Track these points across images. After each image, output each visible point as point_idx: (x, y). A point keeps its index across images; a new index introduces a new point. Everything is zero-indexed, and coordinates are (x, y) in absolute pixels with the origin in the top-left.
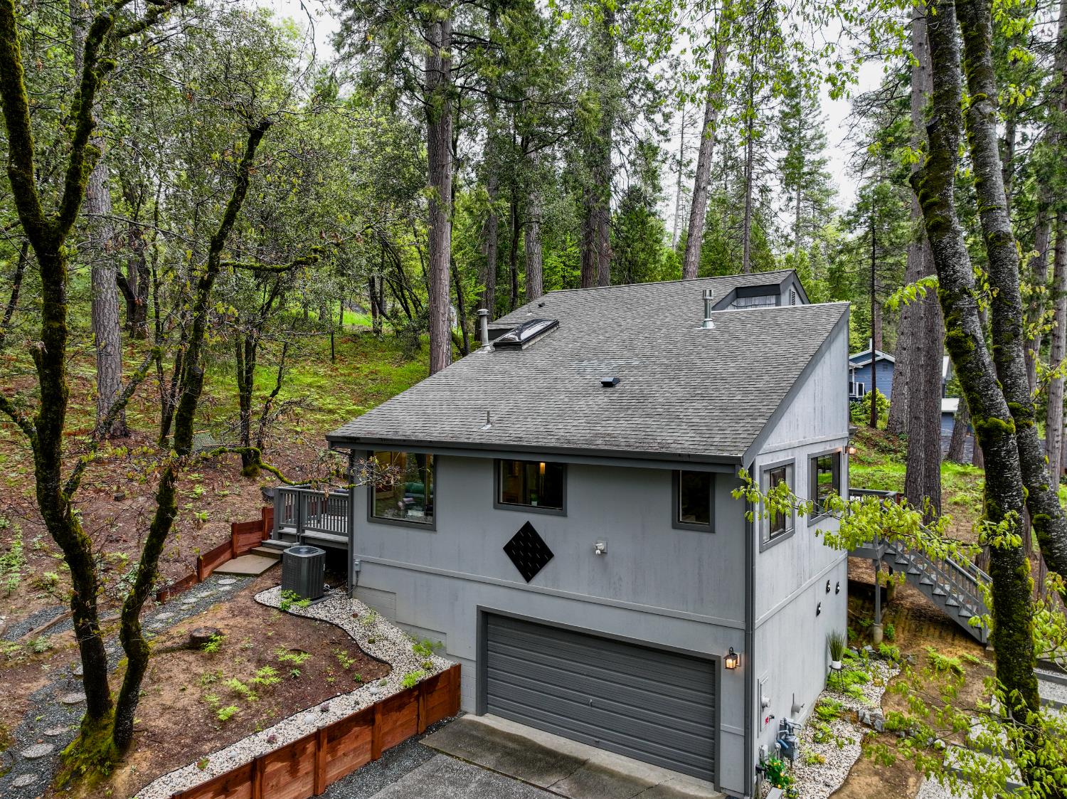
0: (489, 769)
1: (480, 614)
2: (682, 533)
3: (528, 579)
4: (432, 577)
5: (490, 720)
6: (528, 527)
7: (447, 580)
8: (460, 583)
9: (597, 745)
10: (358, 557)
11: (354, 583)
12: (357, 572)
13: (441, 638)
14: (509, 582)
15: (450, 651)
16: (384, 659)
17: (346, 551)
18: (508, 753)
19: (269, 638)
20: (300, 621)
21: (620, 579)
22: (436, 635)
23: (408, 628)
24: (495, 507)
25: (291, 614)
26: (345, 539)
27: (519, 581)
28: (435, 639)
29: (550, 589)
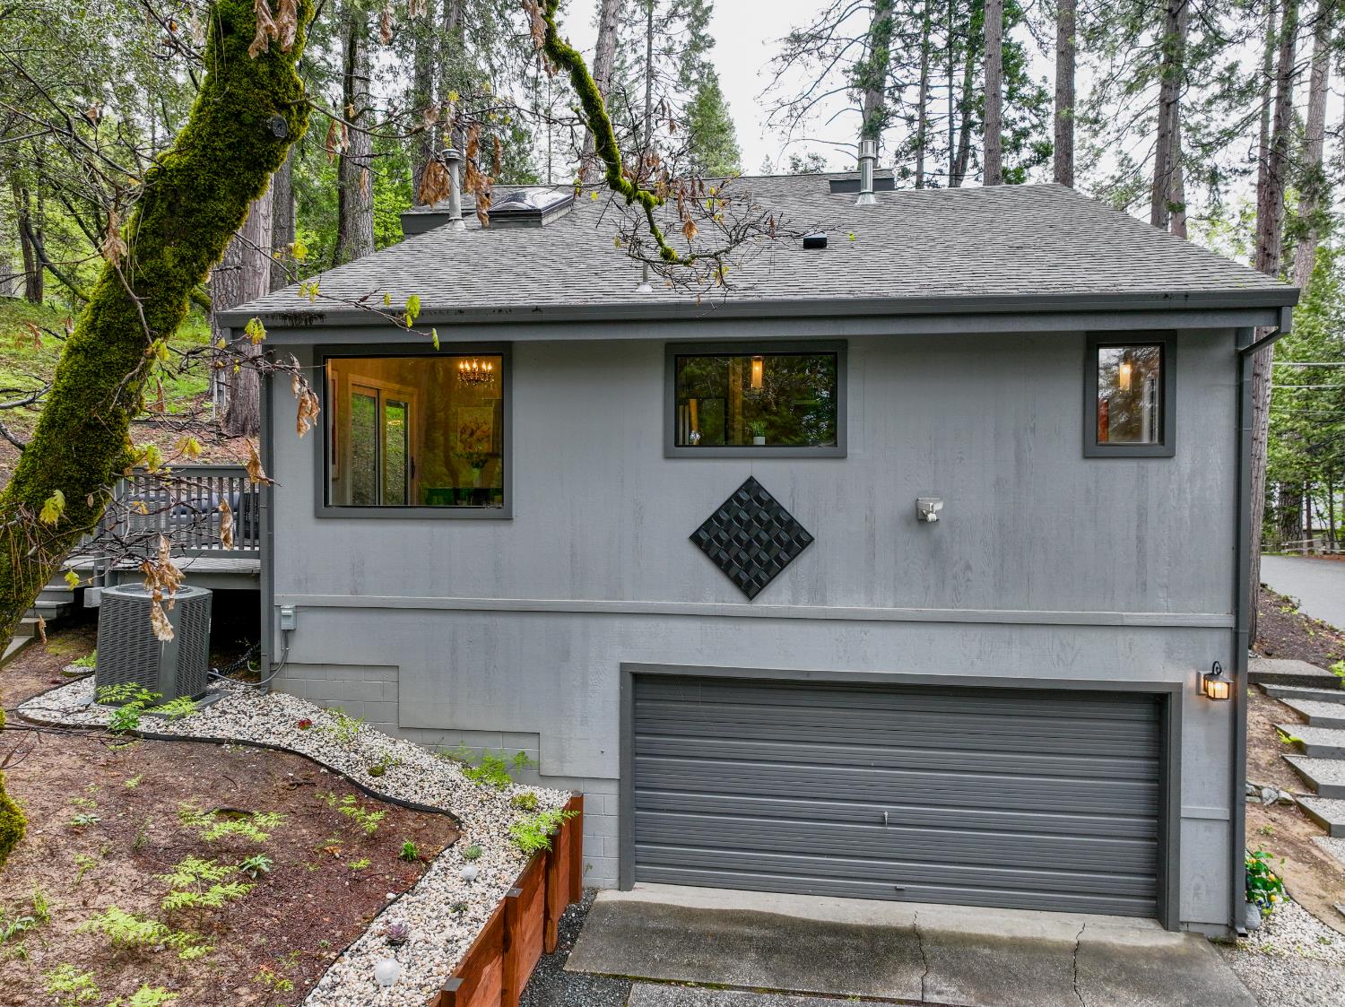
1: (629, 680)
2: (1104, 465)
3: (750, 588)
4: (500, 621)
5: (647, 893)
6: (751, 485)
7: (540, 622)
8: (576, 623)
9: (899, 896)
10: (284, 598)
11: (277, 658)
12: (287, 634)
13: (529, 747)
14: (709, 604)
15: (550, 767)
16: (429, 802)
17: (255, 596)
21: (968, 567)
22: (512, 740)
23: (430, 737)
24: (668, 456)
25: (148, 737)
26: (254, 564)
27: (733, 600)
28: (506, 751)
29: (804, 607)
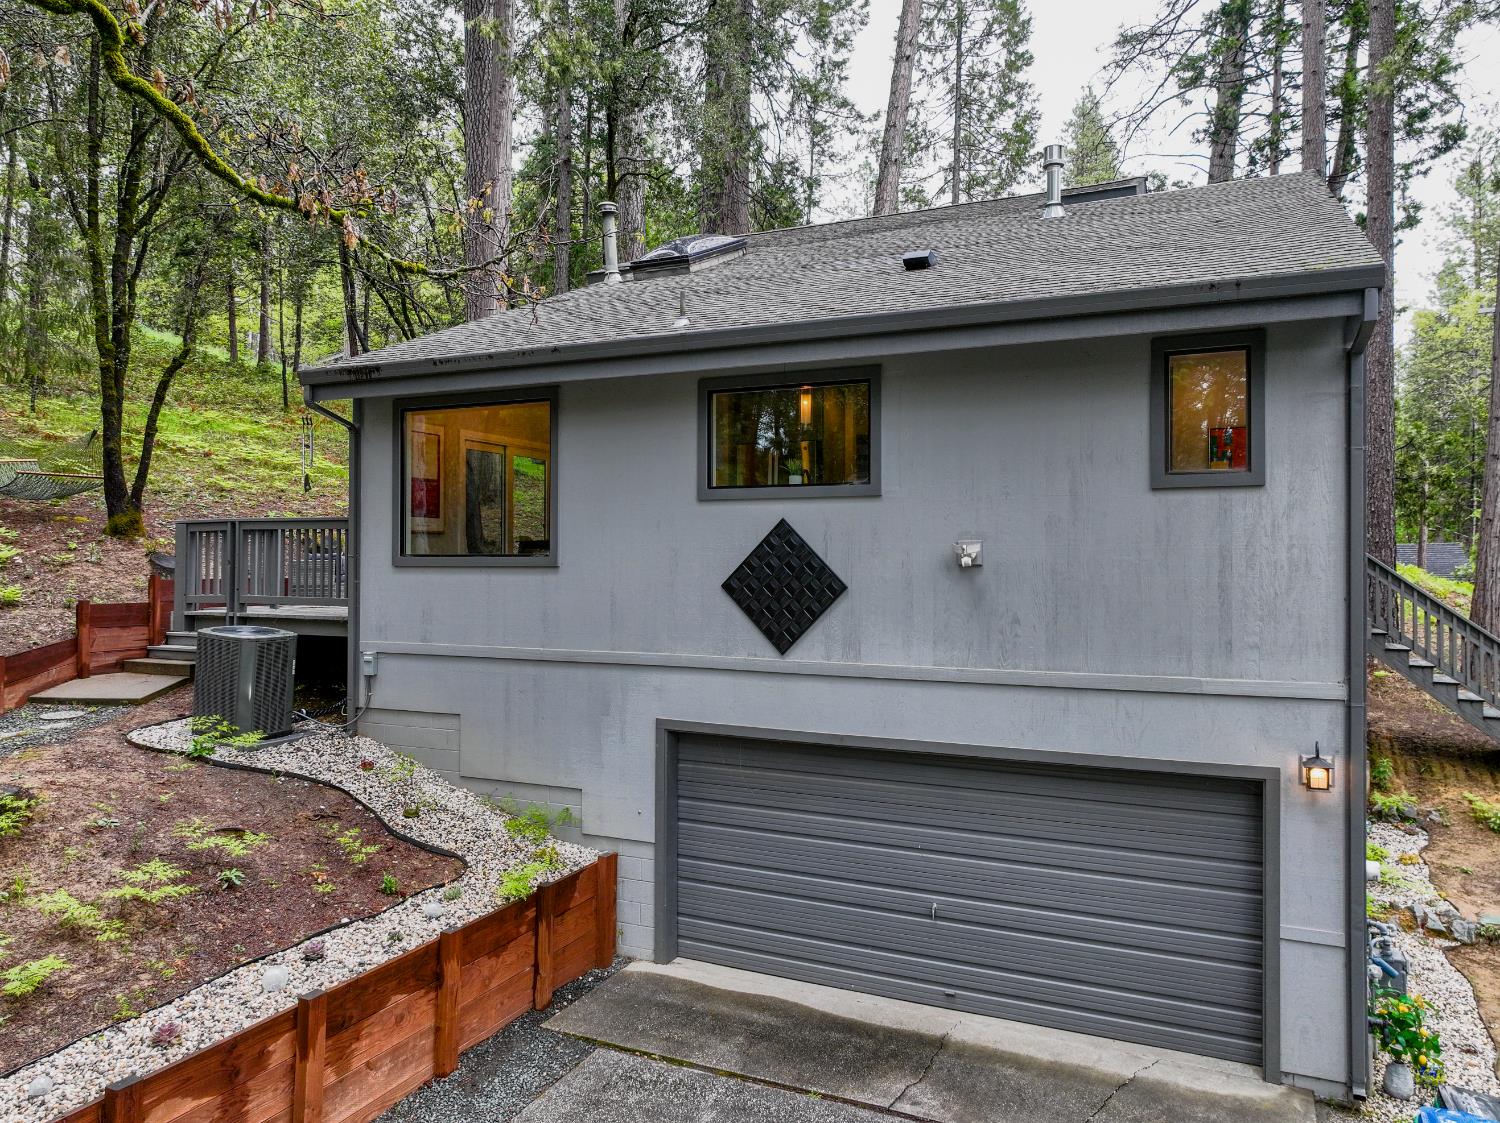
0: (731, 1075)
1: (665, 736)
2: (1176, 498)
3: (783, 644)
4: (546, 671)
5: (684, 970)
6: (783, 529)
7: (581, 673)
8: (615, 675)
9: (950, 1003)
10: (369, 644)
11: (362, 703)
12: (369, 678)
13: (569, 802)
14: (739, 658)
15: (591, 828)
16: (446, 847)
17: (342, 642)
18: (761, 1035)
19: (161, 807)
20: (237, 776)
21: (1017, 621)
22: (558, 795)
23: (487, 788)
24: (702, 499)
25: (216, 764)
26: (342, 611)
27: (764, 653)
28: (553, 805)
29: (838, 662)
